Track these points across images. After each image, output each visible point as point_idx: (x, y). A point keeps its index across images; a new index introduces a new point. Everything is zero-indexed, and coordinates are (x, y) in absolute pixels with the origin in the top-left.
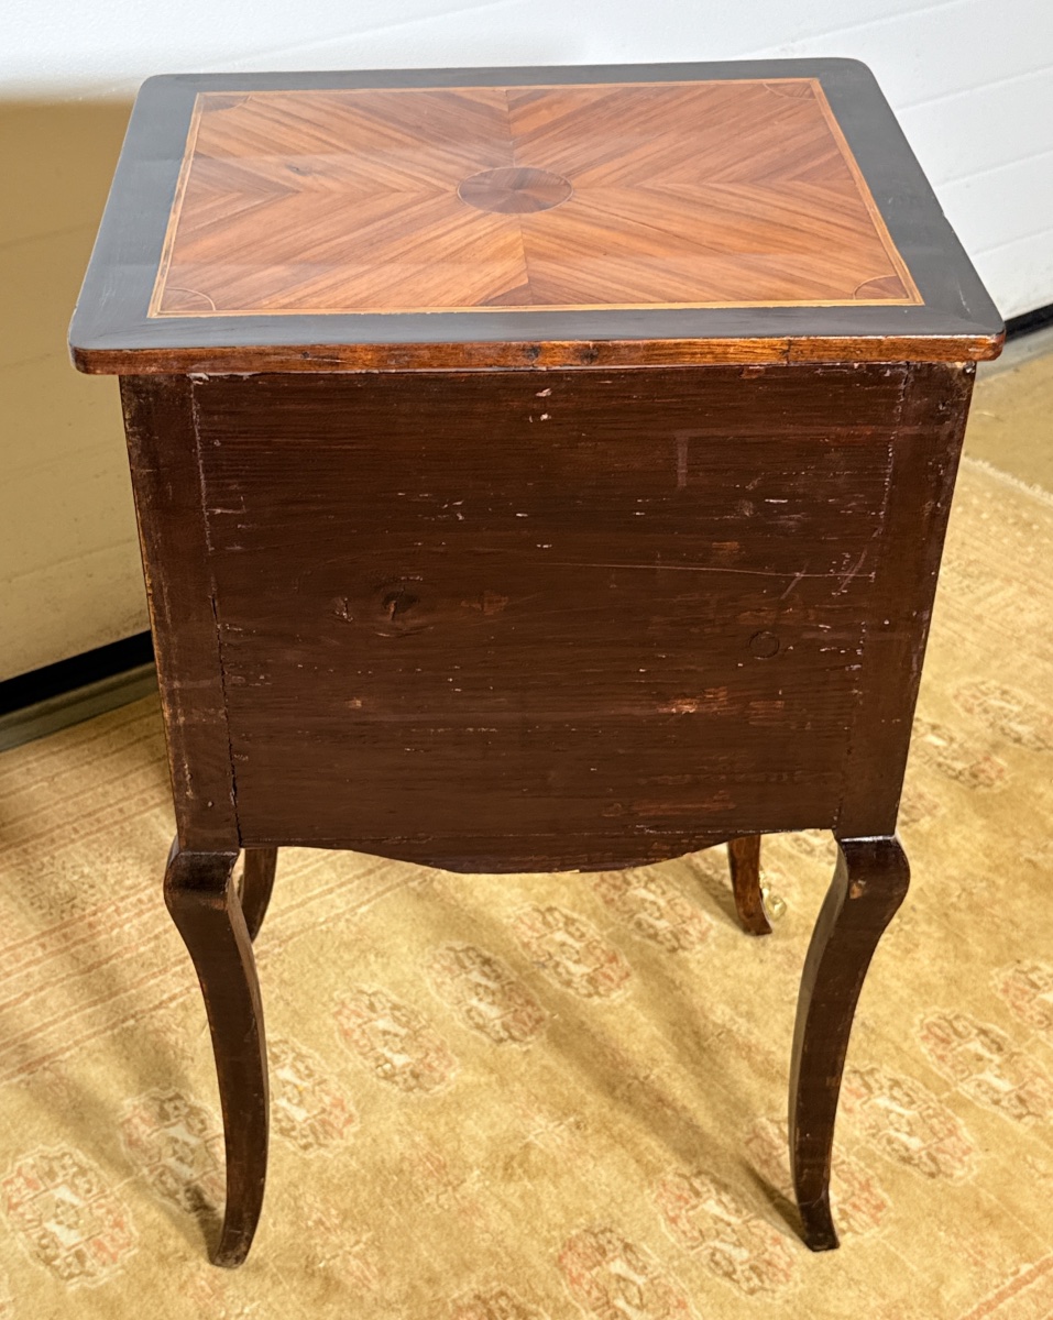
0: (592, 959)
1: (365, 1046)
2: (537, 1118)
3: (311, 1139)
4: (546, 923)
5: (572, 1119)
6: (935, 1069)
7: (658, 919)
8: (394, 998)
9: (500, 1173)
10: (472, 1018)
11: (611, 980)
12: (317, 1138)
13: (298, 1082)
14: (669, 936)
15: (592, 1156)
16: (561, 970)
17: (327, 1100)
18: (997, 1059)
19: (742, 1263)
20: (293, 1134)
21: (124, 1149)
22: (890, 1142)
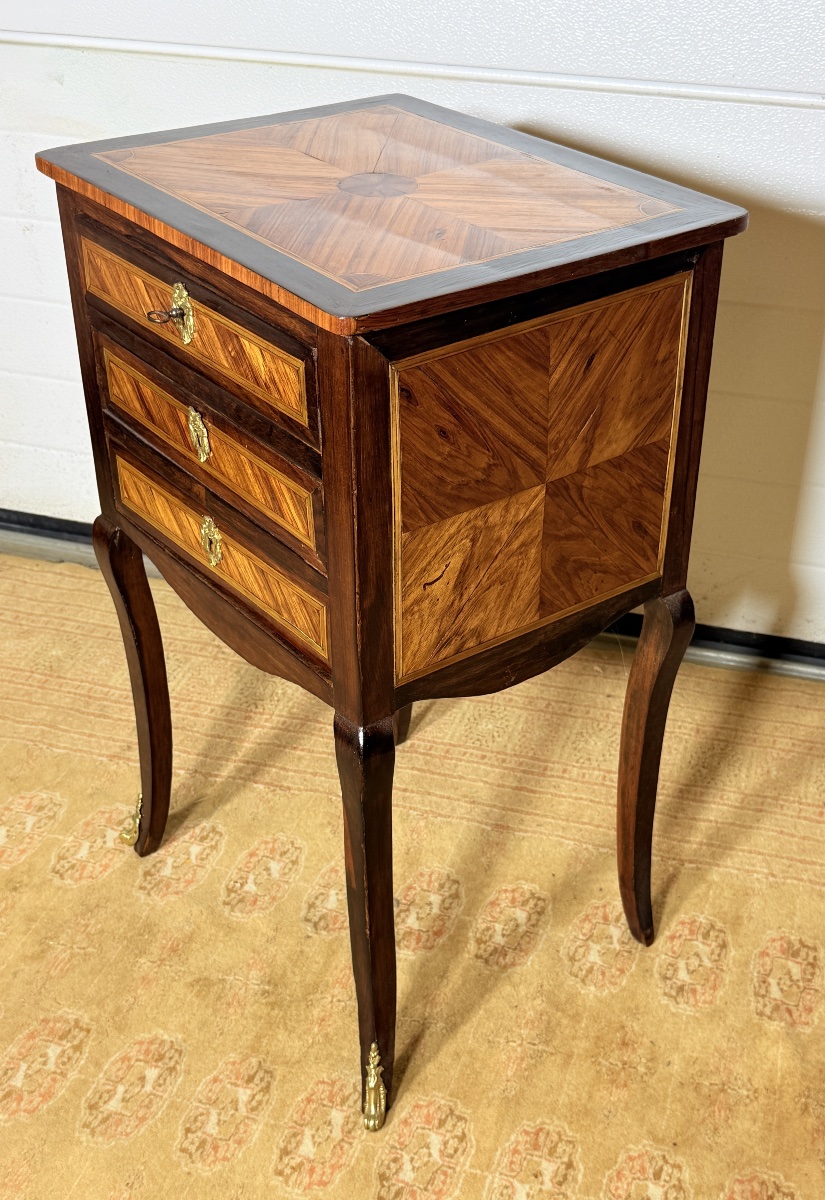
1: (248, 867)
2: (252, 972)
3: (149, 887)
4: (442, 886)
5: (267, 987)
6: (499, 1152)
7: (503, 935)
9: (189, 979)
10: (317, 898)
12: (152, 888)
13: (193, 857)
14: (490, 949)
15: (242, 1014)
17: (189, 876)
18: (548, 1186)
19: (204, 1133)
20: (149, 878)
21: (81, 823)
22: (395, 1160)
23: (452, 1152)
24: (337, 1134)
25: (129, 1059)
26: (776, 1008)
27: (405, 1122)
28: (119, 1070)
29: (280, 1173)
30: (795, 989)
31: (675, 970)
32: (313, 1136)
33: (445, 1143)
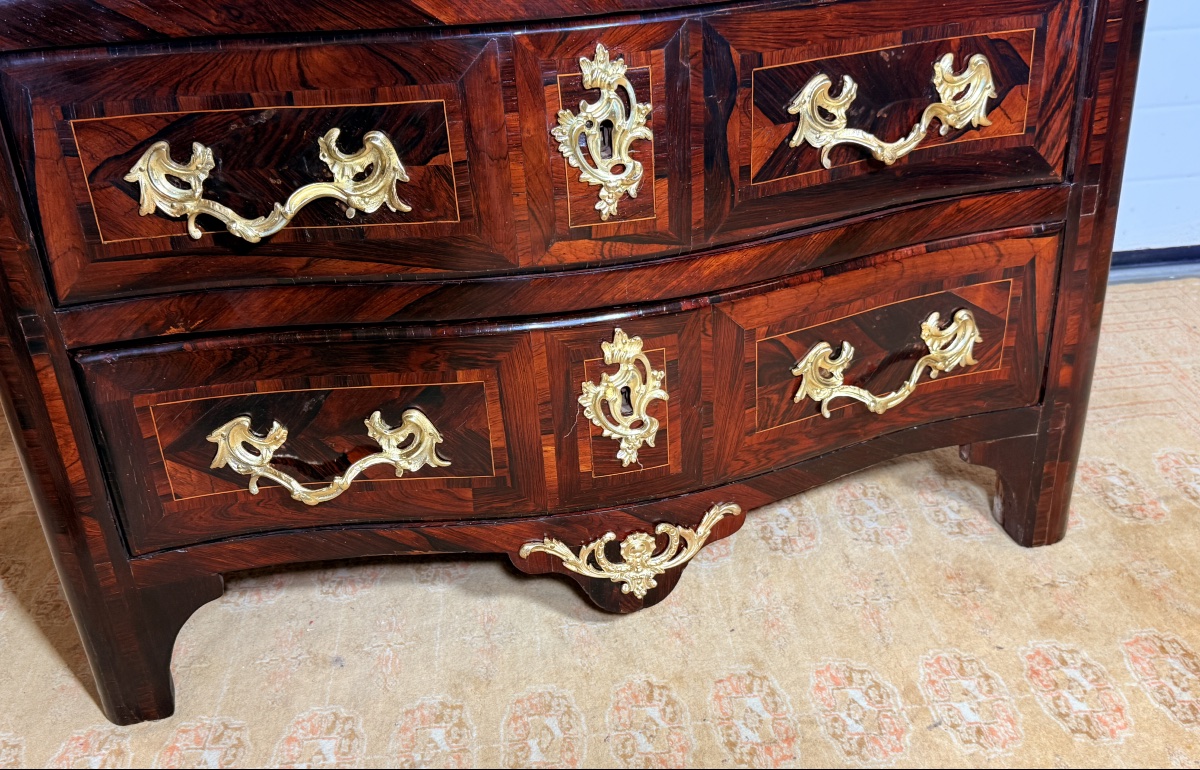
23: (879, 699)
31: (945, 514)
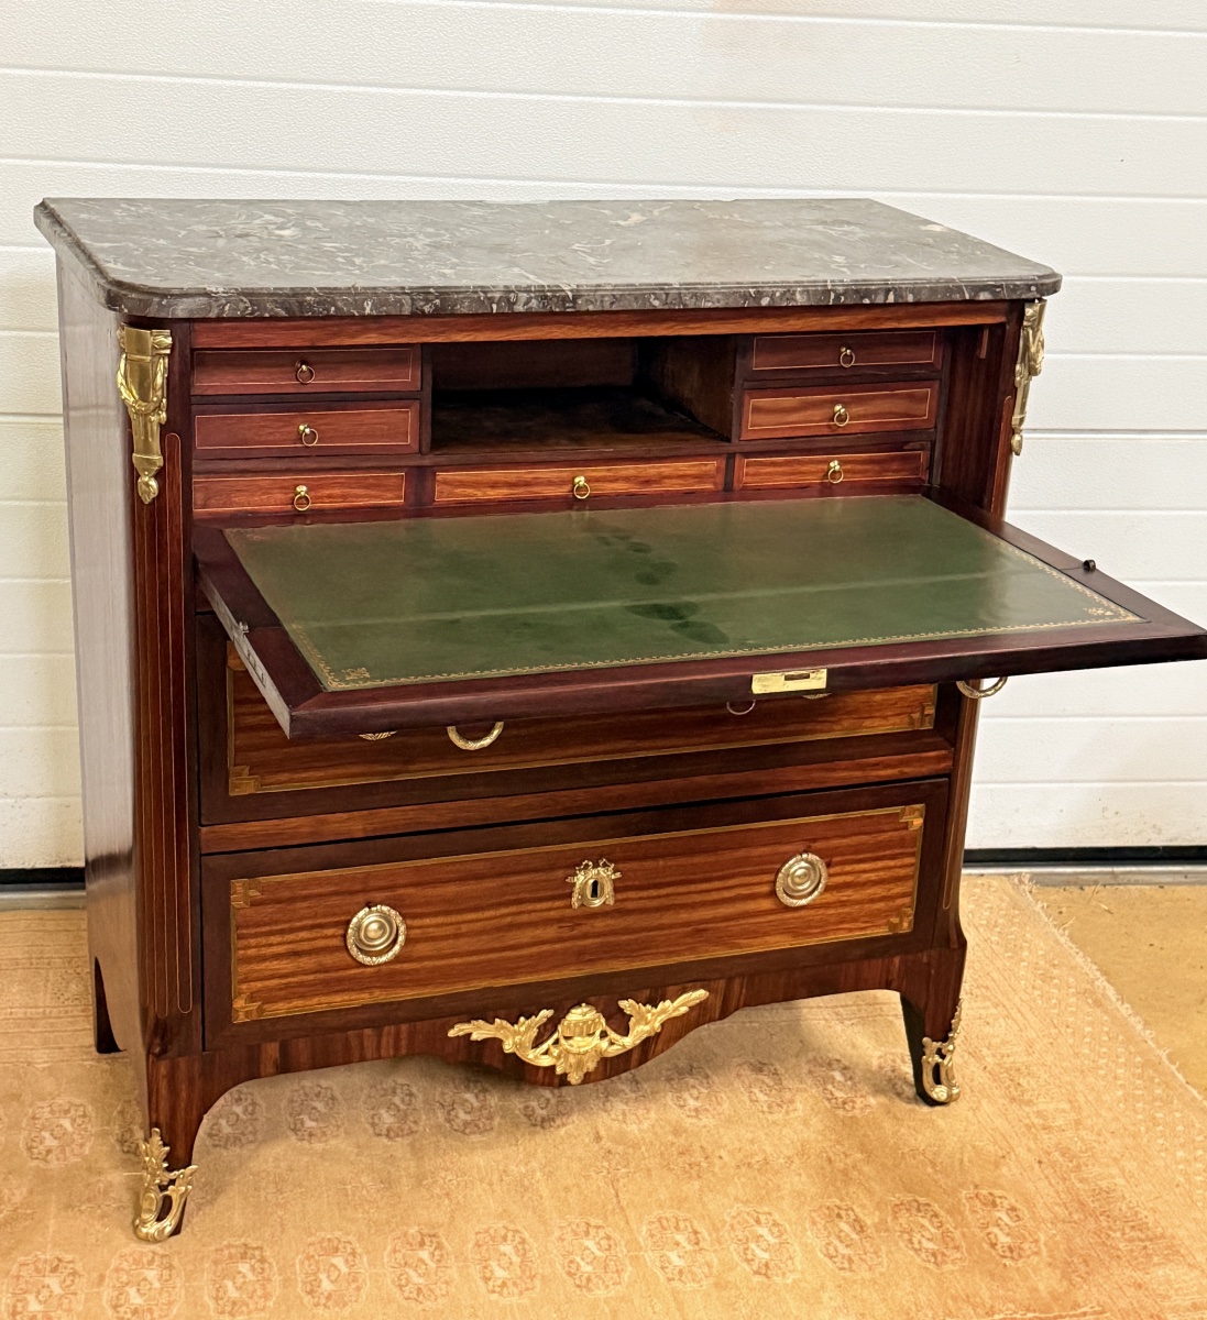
0: (478, 1113)
6: (641, 1240)
7: (542, 1108)
8: (337, 1094)
10: (373, 1118)
11: (479, 1128)
13: (242, 1116)
14: (539, 1119)
16: (453, 1113)
17: (250, 1128)
18: (689, 1248)
19: (414, 1284)
22: (571, 1262)
24: (516, 1260)
25: (313, 1257)
26: (770, 1107)
27: (561, 1239)
28: (310, 1266)
29: (494, 1292)
30: (774, 1092)
32: (499, 1265)
33: (599, 1243)
